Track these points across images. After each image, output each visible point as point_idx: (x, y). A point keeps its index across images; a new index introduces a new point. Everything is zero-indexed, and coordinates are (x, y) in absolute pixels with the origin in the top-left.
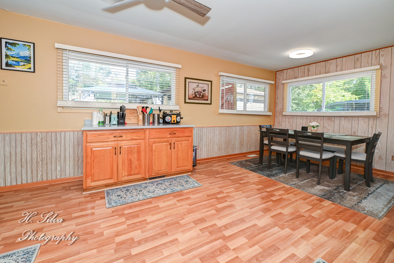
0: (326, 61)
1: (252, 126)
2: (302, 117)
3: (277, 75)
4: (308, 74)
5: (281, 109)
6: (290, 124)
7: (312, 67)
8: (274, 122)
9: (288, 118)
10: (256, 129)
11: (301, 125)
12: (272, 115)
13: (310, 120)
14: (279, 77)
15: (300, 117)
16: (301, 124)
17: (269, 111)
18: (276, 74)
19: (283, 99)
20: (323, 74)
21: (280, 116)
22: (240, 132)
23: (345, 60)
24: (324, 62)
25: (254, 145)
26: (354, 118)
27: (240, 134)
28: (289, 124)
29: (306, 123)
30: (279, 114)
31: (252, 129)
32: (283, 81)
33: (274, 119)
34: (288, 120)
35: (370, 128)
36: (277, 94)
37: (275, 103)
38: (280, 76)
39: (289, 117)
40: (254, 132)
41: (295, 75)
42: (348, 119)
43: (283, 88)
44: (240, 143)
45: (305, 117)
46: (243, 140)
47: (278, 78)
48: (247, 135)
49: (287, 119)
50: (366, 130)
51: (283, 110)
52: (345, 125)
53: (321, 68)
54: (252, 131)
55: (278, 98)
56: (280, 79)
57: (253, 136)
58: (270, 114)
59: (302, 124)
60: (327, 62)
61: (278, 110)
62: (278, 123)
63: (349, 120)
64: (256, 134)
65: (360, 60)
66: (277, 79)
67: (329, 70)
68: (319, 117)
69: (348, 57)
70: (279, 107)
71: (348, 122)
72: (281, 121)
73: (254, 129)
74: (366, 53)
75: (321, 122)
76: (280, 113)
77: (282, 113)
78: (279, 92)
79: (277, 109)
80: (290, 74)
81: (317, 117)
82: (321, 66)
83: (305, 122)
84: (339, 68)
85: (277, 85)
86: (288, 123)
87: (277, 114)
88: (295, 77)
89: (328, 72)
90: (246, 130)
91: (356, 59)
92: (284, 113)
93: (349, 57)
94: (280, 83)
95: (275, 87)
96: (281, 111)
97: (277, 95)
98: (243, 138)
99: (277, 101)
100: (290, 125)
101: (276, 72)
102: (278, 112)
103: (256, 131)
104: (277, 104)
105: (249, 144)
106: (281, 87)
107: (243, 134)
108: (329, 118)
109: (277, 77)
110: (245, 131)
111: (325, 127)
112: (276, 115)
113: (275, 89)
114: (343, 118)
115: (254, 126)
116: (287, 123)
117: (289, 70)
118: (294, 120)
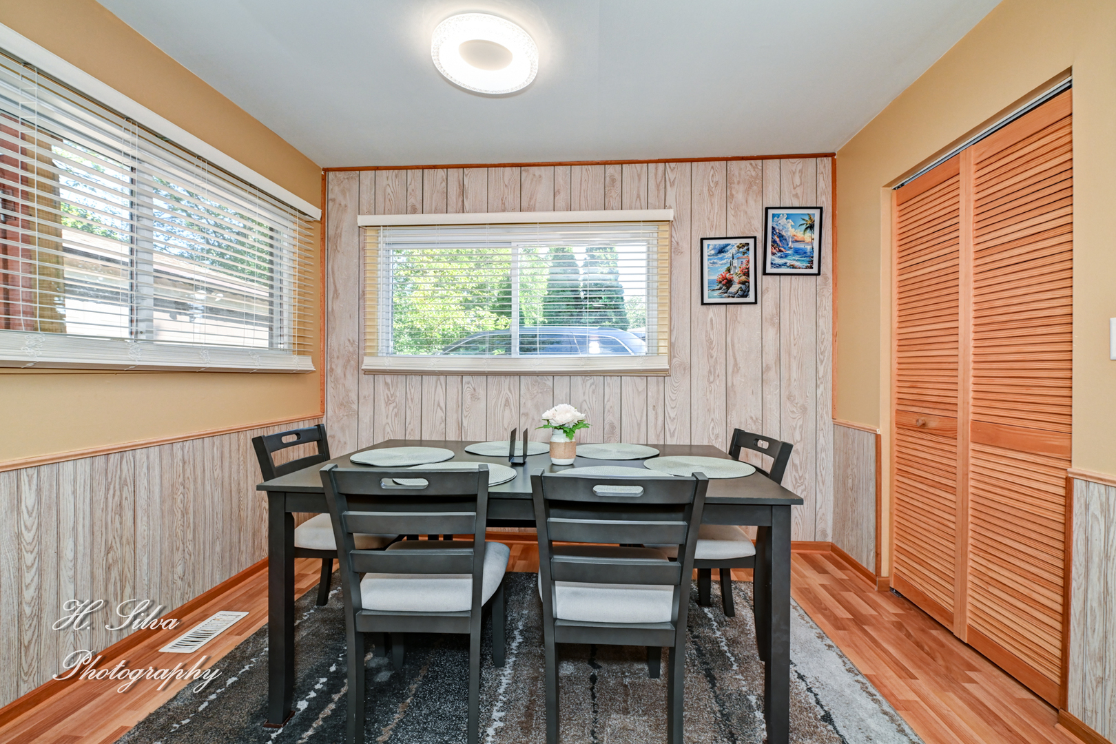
0: (523, 168)
1: (198, 443)
2: (442, 378)
3: (330, 187)
4: (460, 203)
5: (352, 343)
6: (396, 410)
7: (475, 179)
8: (323, 403)
9: (386, 384)
10: (227, 455)
11: (441, 409)
12: (313, 369)
13: (474, 389)
14: (340, 198)
15: (434, 378)
16: (439, 405)
17: (300, 353)
18: (324, 178)
19: (362, 296)
20: (513, 210)
21: (349, 376)
22: (101, 495)
23: (580, 176)
24: (514, 168)
25: (218, 549)
26: (608, 377)
27: (98, 513)
28: (391, 408)
29: (458, 401)
30: (345, 366)
31: (199, 459)
32: (359, 218)
33: (323, 390)
34: (387, 391)
35: (650, 408)
36: (333, 272)
37: (325, 315)
38: (343, 192)
39: (389, 379)
40: (217, 473)
41: (411, 201)
42: (592, 380)
43: (362, 249)
44: (100, 574)
45: (455, 377)
46: (128, 550)
47: (334, 200)
48: (162, 502)
49: (381, 387)
50: (642, 417)
51: (361, 345)
52: (584, 402)
53: (506, 191)
54: (199, 472)
55: (336, 290)
56: (342, 204)
57: (208, 502)
58: (304, 363)
59: (443, 405)
60: (525, 170)
61: (340, 345)
62: (342, 404)
63: (596, 386)
64: (226, 479)
65: (618, 184)
66: (331, 204)
67: (533, 202)
68: (503, 378)
69: (586, 166)
70: (342, 335)
71: (593, 392)
72: (354, 396)
73: (217, 454)
74: (633, 165)
75: (510, 394)
76: (348, 361)
77: (359, 363)
78: (342, 264)
79: (333, 342)
80: (389, 190)
81: (496, 379)
82: (504, 182)
83: (455, 397)
84: (561, 200)
85: (331, 231)
86: (387, 404)
87: (333, 366)
88: (409, 208)
89: (531, 209)
90: (156, 472)
91: (607, 179)
92: (369, 363)
93: (589, 166)
94: (345, 225)
95: (323, 239)
96: (351, 349)
97: (331, 280)
98: (127, 533)
99: (335, 306)
100: (396, 415)
101: (327, 170)
102: (338, 357)
103: (226, 464)
104: (331, 318)
105: (178, 556)
106: (348, 242)
107: (128, 505)
108: (539, 379)
109: (331, 196)
110: (142, 483)
111: (526, 415)
112: (332, 370)
113: (323, 250)
114: (579, 379)
115: (213, 435)
116: (383, 405)
117: (384, 172)
118: (412, 391)
